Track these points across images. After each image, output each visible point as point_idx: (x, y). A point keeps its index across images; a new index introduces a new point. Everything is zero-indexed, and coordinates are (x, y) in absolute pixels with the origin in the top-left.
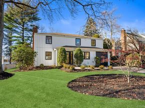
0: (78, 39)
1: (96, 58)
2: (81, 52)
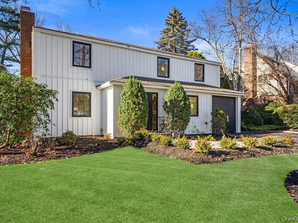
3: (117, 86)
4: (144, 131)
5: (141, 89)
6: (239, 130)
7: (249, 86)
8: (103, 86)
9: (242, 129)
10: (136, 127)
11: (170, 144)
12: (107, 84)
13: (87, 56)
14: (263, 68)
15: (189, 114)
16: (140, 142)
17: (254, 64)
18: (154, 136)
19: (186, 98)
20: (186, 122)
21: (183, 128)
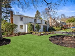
3: (28, 24)
4: (32, 31)
5: (31, 25)
6: (48, 31)
7: (50, 24)
8: (25, 24)
10: (31, 31)
11: (36, 33)
12: (26, 24)
13: (22, 19)
14: (52, 21)
15: (39, 29)
16: (31, 33)
17: (51, 20)
18: (33, 32)
19: (39, 26)
20: (39, 30)
21: (38, 31)
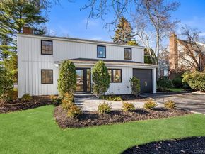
0: (101, 47)
1: (132, 80)
2: (105, 70)
6: (155, 91)
7: (172, 61)
9: (158, 90)
